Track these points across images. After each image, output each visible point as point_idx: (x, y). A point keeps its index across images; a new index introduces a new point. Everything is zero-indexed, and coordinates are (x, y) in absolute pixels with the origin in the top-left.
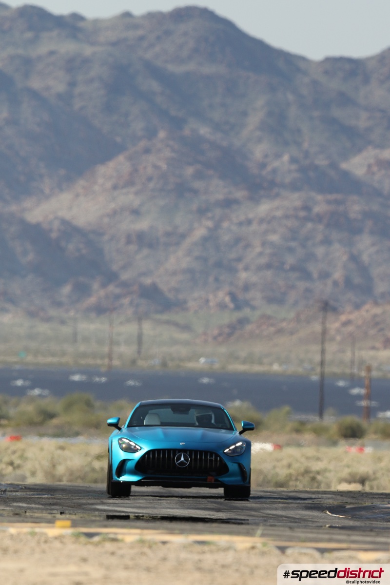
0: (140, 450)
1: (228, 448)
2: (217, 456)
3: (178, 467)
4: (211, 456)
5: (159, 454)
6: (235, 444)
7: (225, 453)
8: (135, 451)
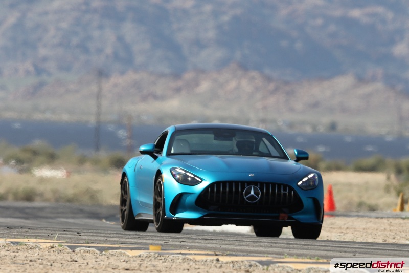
0: (201, 182)
1: (301, 180)
2: (291, 189)
3: (247, 202)
4: (285, 190)
5: (224, 187)
6: (306, 176)
7: (298, 186)
8: (195, 182)
